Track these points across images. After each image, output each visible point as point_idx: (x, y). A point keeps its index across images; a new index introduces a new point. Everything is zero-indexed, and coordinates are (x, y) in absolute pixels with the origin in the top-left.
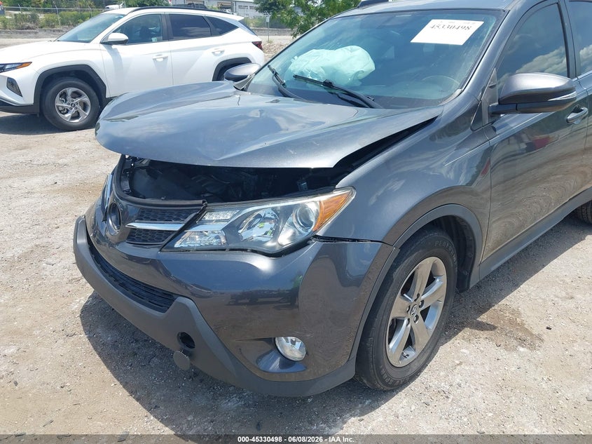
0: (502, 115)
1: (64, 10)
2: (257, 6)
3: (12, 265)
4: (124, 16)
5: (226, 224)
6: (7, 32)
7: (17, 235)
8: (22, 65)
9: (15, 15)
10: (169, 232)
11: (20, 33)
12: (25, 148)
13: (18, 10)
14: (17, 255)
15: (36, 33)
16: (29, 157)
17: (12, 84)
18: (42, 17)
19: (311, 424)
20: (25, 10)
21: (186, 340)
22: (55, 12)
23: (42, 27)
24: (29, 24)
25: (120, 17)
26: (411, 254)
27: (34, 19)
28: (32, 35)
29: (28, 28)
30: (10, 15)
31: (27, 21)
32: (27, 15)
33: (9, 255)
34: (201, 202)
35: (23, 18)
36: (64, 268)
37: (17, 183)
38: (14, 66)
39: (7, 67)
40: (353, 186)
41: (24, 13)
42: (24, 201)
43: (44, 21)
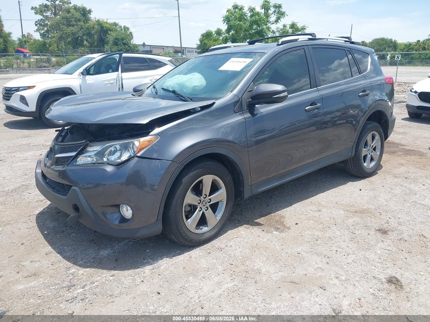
0: (256, 106)
1: (70, 55)
2: (199, 50)
3: (7, 193)
4: (94, 58)
5: (96, 152)
6: (30, 70)
7: (12, 180)
8: (29, 88)
9: (37, 59)
10: (71, 157)
11: (39, 70)
12: (28, 137)
13: (39, 55)
14: (10, 189)
15: (49, 70)
16: (29, 142)
17: (23, 99)
18: (54, 59)
19: (144, 259)
20: (43, 55)
21: (76, 208)
22: (63, 56)
23: (53, 66)
24: (45, 64)
25: (92, 58)
26: (194, 170)
27: (48, 61)
28: (46, 71)
29: (45, 67)
30: (34, 59)
31: (43, 62)
32: (44, 58)
33: (6, 189)
34: (84, 141)
35: (42, 61)
36: (35, 195)
37: (18, 155)
38: (25, 88)
39: (21, 89)
40: (158, 134)
41: (42, 57)
42: (20, 164)
43: (55, 62)
